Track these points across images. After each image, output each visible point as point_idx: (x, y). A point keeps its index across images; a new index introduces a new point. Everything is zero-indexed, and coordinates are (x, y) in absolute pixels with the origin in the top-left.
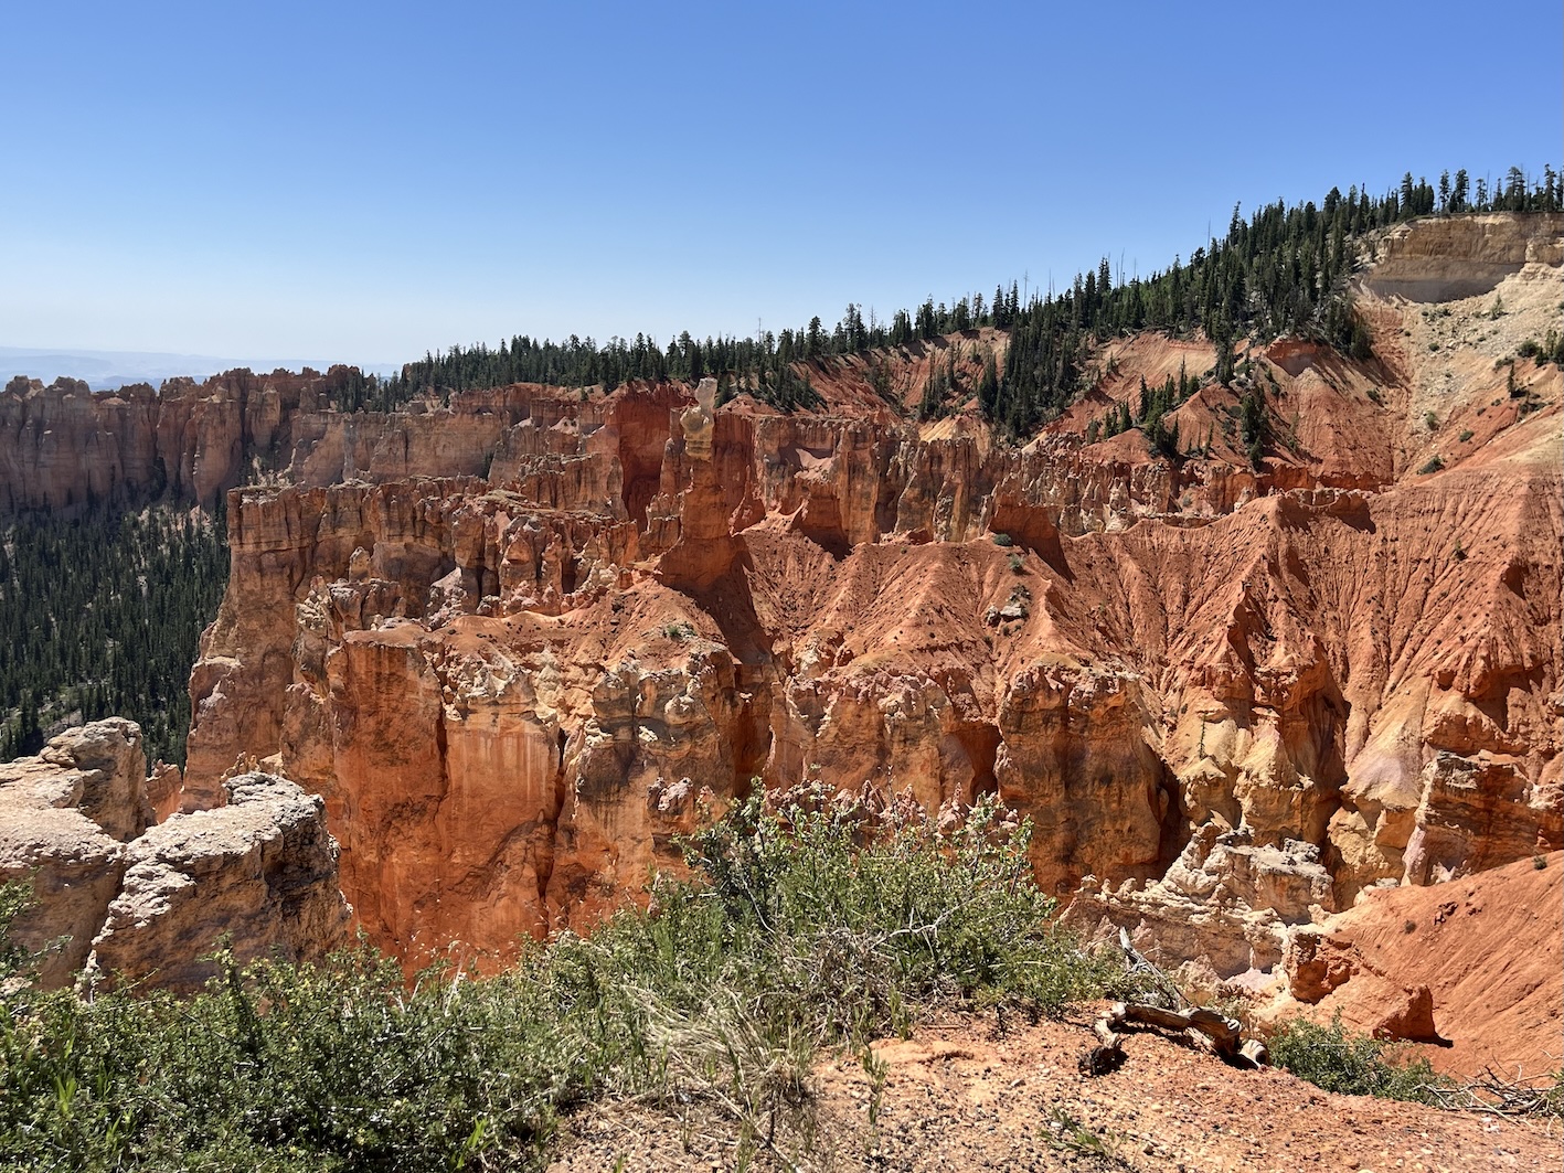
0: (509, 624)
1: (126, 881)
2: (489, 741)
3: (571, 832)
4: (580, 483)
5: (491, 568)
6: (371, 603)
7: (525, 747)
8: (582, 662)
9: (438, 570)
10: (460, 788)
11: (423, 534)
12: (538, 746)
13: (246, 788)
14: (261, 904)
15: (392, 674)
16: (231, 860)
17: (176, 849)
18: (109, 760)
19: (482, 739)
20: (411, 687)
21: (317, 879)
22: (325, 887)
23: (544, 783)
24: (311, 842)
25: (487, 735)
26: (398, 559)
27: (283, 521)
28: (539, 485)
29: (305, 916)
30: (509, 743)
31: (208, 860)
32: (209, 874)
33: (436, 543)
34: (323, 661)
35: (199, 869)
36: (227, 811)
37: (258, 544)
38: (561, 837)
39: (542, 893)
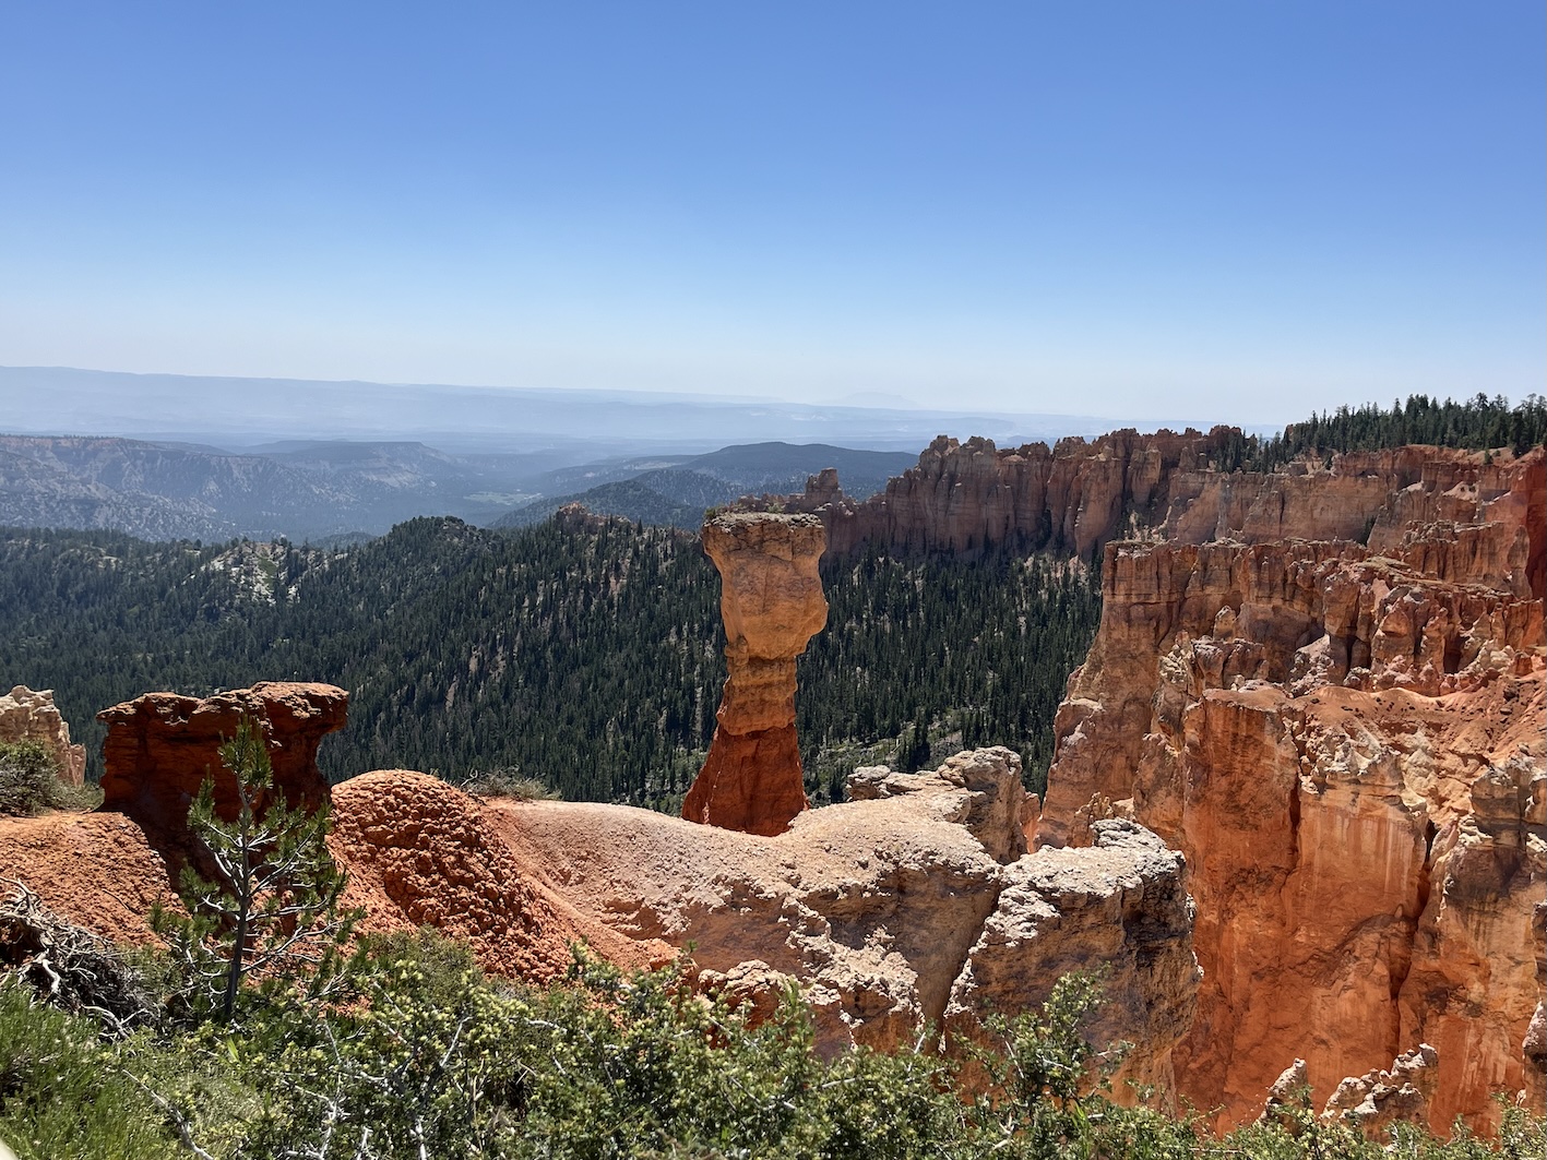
0: (1378, 700)
1: (1001, 901)
2: (1347, 821)
3: (1435, 936)
4: (1474, 554)
5: (1363, 638)
6: (1233, 663)
7: (1387, 834)
8: (1462, 750)
9: (1305, 636)
10: (1310, 864)
11: (1293, 597)
12: (1402, 835)
13: (1112, 833)
14: (1118, 949)
15: (1249, 737)
16: (1094, 900)
17: (1046, 880)
18: (993, 785)
19: (1339, 817)
20: (1267, 752)
21: (1172, 936)
22: (1180, 945)
23: (1405, 876)
24: (1170, 898)
25: (1345, 814)
26: (1265, 621)
27: (1154, 576)
28: (1426, 553)
29: (1158, 970)
30: (1369, 826)
31: (1073, 896)
32: (1073, 909)
33: (1305, 608)
34: (1181, 715)
35: (1065, 904)
36: (1092, 852)
37: (1128, 595)
38: (1421, 937)
39: (1395, 995)
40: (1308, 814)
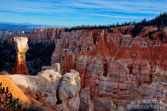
3: (88, 75)
4: (89, 40)
5: (80, 48)
6: (69, 51)
7: (83, 66)
8: (89, 58)
9: (75, 48)
11: (74, 44)
20: (72, 60)
23: (85, 70)
25: (80, 65)
26: (71, 47)
27: (61, 42)
28: (85, 40)
37: (58, 45)
39: (84, 81)
40: (76, 65)
